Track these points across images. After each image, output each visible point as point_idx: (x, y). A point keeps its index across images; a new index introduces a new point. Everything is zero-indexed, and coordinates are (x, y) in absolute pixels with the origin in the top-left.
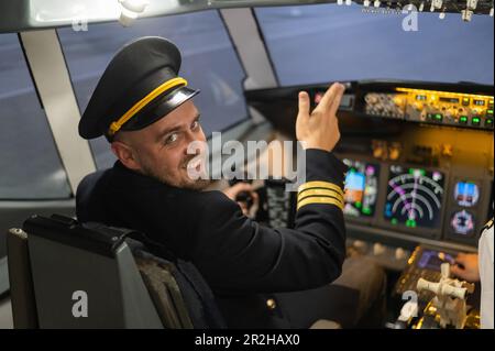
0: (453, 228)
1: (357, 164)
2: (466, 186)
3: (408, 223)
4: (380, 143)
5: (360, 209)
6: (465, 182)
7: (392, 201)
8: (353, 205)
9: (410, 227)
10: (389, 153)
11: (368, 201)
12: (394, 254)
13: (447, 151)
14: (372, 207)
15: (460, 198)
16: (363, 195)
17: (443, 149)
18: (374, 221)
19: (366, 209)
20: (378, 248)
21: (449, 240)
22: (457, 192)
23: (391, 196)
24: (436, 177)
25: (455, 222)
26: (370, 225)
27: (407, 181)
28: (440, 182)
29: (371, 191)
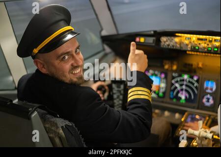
0: (203, 103)
1: (156, 72)
2: (210, 83)
3: (181, 101)
4: (167, 62)
5: (158, 94)
6: (209, 80)
7: (174, 90)
8: (155, 92)
9: (183, 103)
10: (172, 67)
11: (162, 90)
12: (175, 116)
13: (200, 65)
14: (164, 93)
15: (207, 88)
16: (159, 88)
17: (198, 64)
18: (165, 100)
19: (161, 94)
20: (167, 113)
21: (201, 109)
22: (205, 86)
23: (173, 88)
24: (195, 78)
25: (205, 100)
26: (163, 102)
27: (181, 81)
28: (197, 81)
29: (163, 85)
